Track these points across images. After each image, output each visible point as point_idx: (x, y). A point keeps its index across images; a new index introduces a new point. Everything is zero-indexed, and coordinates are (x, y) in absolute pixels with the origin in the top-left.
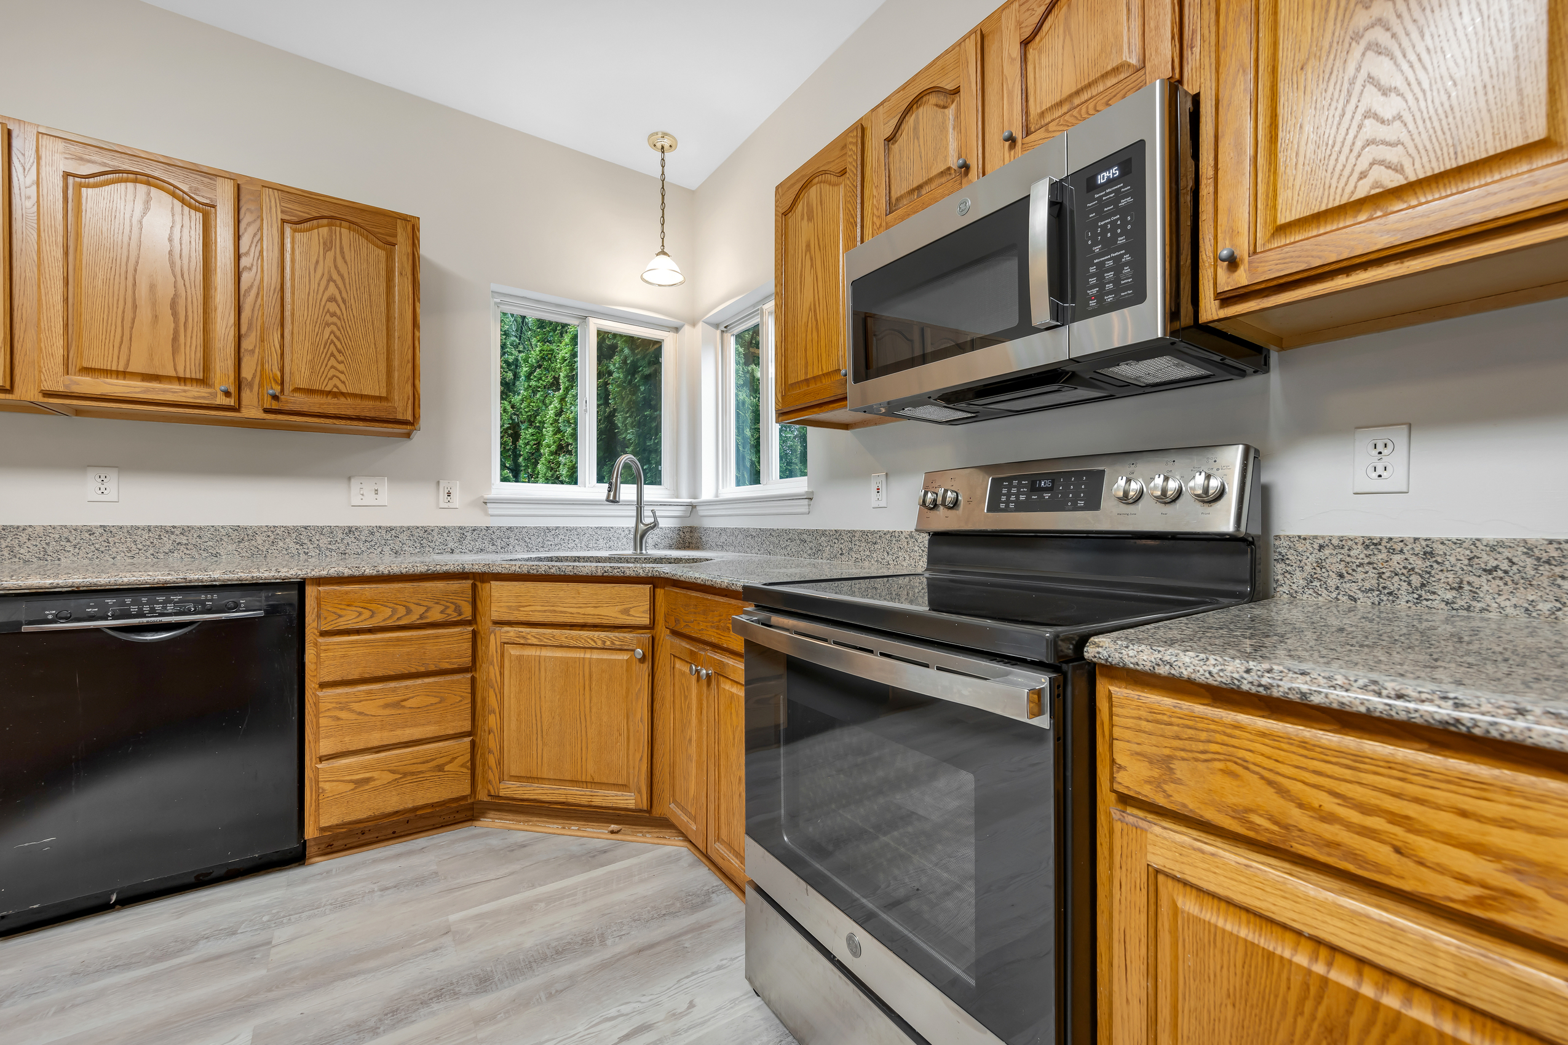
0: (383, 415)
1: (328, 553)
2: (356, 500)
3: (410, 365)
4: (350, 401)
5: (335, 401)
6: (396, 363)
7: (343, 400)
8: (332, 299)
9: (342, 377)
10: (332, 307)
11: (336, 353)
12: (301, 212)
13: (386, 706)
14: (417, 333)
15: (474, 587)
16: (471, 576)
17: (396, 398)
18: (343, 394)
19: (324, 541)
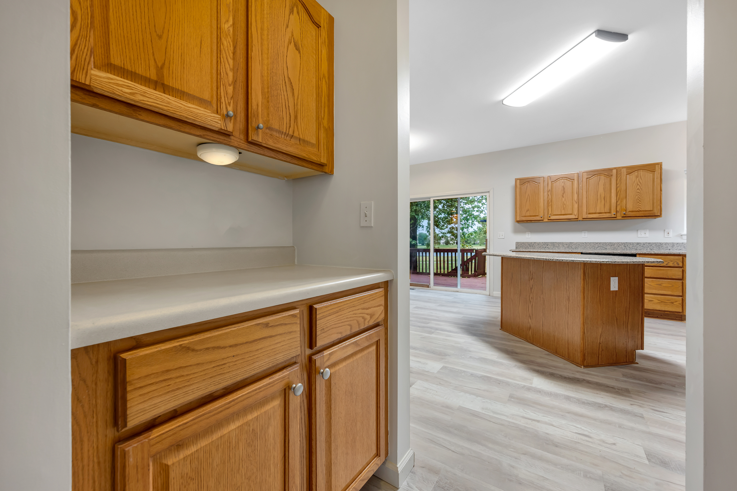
0: (652, 215)
1: (632, 249)
2: (639, 236)
3: (659, 201)
4: (642, 212)
5: (639, 213)
6: (655, 201)
7: (640, 212)
8: (638, 189)
9: (640, 207)
10: (638, 191)
11: (639, 201)
12: (630, 171)
13: (657, 284)
14: (661, 192)
15: (683, 258)
16: (682, 255)
17: (655, 210)
18: (641, 211)
19: (631, 246)
